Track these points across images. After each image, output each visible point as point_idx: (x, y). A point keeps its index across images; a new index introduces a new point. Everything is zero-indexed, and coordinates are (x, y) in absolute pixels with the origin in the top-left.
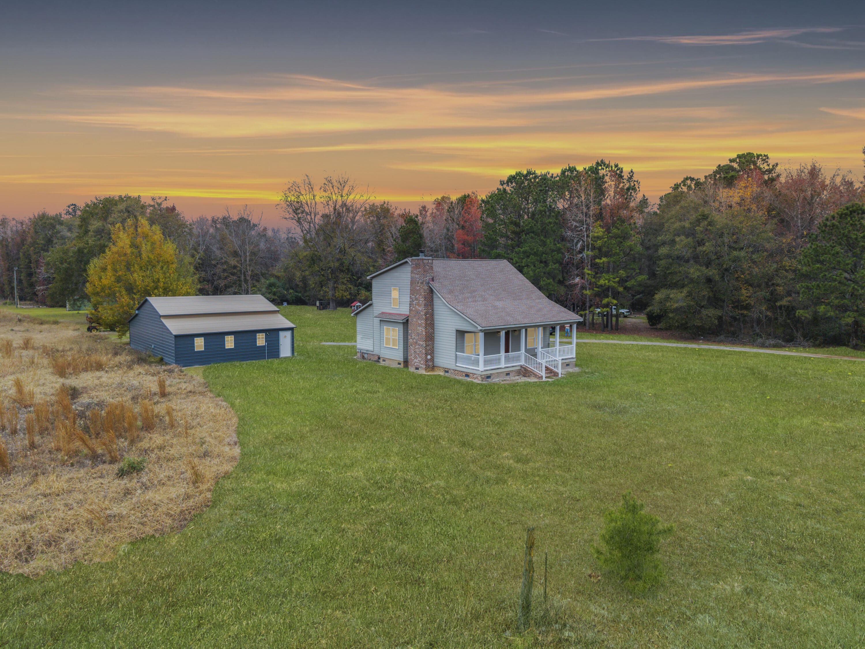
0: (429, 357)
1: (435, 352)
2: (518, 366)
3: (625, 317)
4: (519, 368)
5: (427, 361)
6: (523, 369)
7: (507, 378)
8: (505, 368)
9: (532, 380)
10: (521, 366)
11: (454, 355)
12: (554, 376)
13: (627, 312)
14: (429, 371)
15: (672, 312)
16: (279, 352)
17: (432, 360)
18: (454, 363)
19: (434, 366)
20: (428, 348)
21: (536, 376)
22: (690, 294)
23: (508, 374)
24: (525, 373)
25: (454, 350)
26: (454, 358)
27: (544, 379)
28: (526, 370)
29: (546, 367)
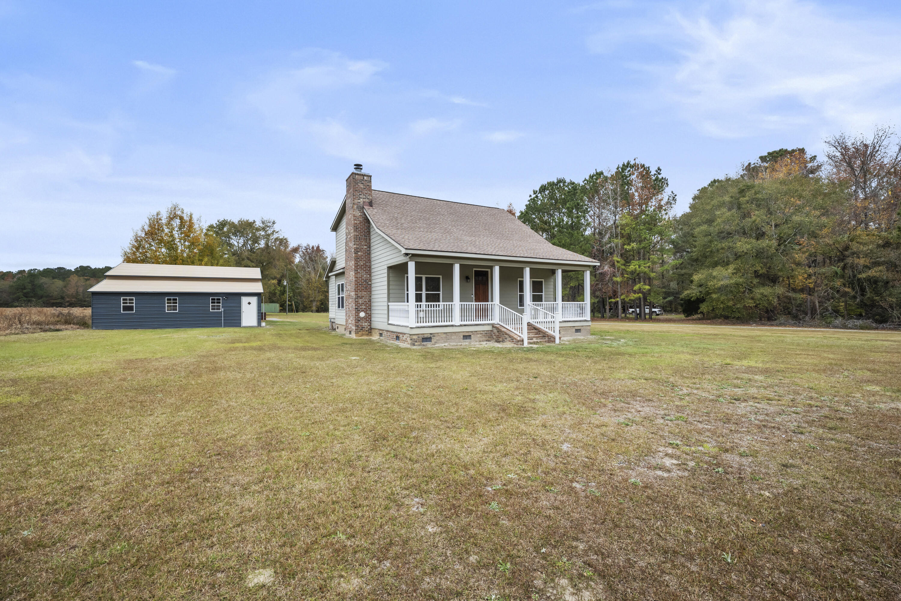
0: (362, 314)
1: (373, 308)
2: (488, 324)
3: (657, 315)
4: (489, 328)
5: (358, 320)
6: (495, 331)
7: (466, 343)
8: (461, 326)
9: (508, 345)
10: (493, 325)
11: (386, 308)
12: (549, 342)
13: (659, 311)
14: (362, 335)
15: (715, 293)
16: (240, 320)
17: (369, 318)
18: (386, 320)
19: (371, 329)
20: (360, 301)
21: (512, 339)
22: (737, 270)
23: (467, 337)
24: (498, 337)
25: (386, 299)
26: (386, 312)
27: (526, 344)
28: (499, 331)
29: (529, 324)
